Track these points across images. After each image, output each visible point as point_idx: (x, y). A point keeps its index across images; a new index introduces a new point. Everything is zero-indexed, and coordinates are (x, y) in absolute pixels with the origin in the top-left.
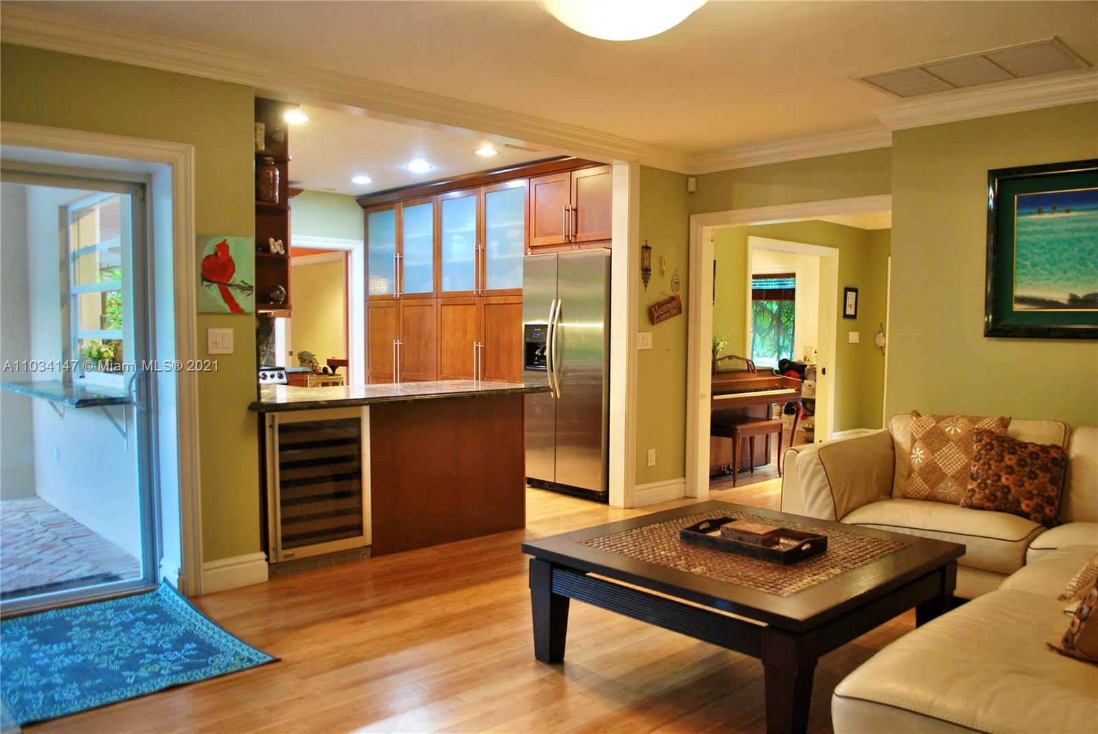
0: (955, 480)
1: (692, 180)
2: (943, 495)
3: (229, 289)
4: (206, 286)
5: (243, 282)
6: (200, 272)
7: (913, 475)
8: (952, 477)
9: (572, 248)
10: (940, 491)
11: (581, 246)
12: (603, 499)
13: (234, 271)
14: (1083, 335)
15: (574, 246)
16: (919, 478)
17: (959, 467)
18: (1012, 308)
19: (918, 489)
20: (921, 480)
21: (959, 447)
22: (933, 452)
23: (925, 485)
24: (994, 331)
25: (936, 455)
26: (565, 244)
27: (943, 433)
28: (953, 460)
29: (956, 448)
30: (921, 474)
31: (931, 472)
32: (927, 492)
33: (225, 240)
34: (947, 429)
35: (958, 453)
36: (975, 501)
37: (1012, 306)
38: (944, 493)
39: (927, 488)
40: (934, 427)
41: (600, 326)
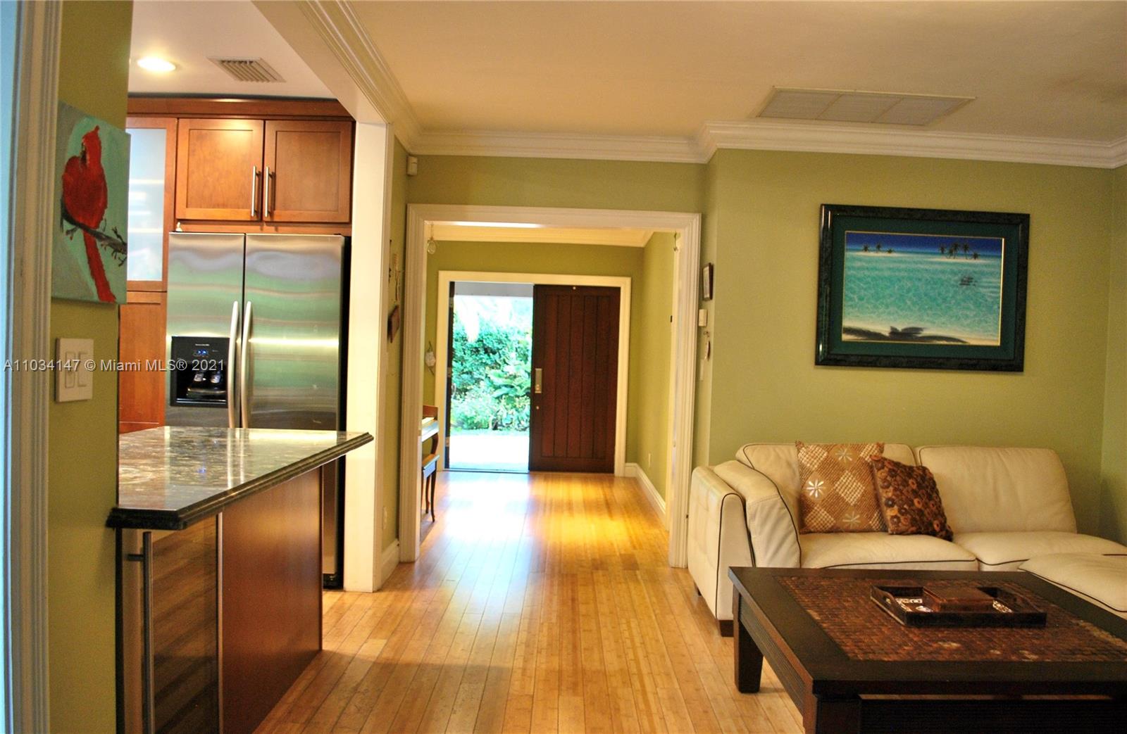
0: (857, 509)
1: (414, 160)
2: (846, 525)
3: (99, 244)
4: (68, 232)
5: (116, 232)
6: (60, 197)
7: (816, 508)
8: (855, 505)
9: (262, 229)
10: (844, 521)
11: (279, 228)
12: (335, 584)
13: (105, 205)
14: (904, 365)
15: (265, 227)
16: (823, 510)
17: (859, 495)
18: (841, 339)
19: (824, 522)
20: (825, 512)
21: (854, 475)
22: (833, 482)
23: (830, 517)
24: (825, 360)
25: (836, 485)
26: (251, 222)
27: (837, 463)
28: (852, 489)
29: (852, 476)
30: (823, 506)
31: (835, 503)
32: (832, 524)
33: (97, 128)
34: (840, 459)
35: (854, 481)
36: (902, 527)
37: (841, 336)
38: (847, 523)
39: (832, 519)
40: (827, 456)
41: (333, 344)
